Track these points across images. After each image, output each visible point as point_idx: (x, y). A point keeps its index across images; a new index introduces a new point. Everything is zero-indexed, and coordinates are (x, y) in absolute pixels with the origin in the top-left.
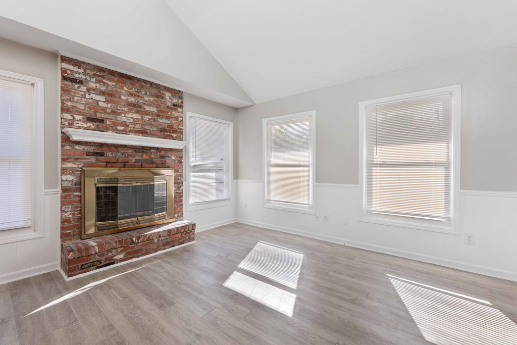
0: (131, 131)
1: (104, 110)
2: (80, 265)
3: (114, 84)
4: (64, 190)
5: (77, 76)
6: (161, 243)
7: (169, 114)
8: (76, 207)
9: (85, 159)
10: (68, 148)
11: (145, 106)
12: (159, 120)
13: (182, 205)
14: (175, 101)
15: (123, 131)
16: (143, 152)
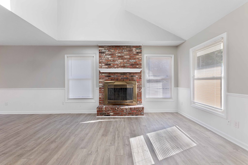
0: (119, 67)
1: (110, 60)
2: (100, 113)
3: (113, 50)
4: (100, 88)
5: (103, 51)
6: (127, 113)
7: (135, 57)
8: (103, 94)
9: (105, 78)
10: (100, 75)
11: (124, 56)
12: (130, 61)
13: (141, 98)
14: (138, 51)
15: (117, 67)
16: (124, 75)
